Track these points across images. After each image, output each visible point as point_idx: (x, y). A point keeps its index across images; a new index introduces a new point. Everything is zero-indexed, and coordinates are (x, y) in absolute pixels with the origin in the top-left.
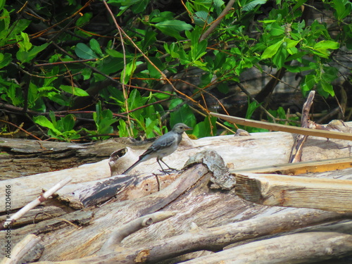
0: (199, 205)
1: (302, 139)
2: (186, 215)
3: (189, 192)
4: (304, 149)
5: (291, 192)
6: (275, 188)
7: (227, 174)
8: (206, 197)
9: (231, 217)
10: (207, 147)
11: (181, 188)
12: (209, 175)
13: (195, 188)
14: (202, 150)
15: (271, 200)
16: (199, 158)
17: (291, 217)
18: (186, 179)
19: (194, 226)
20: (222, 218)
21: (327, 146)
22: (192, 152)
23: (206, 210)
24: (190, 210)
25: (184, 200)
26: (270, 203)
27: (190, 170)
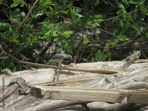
0: (16, 100)
1: (59, 71)
2: (10, 105)
3: (11, 95)
4: (59, 75)
5: (54, 93)
6: (47, 92)
7: (27, 87)
8: (18, 97)
9: (29, 105)
10: (19, 75)
11: (8, 94)
12: (20, 88)
13: (14, 93)
14: (16, 77)
15: (46, 97)
16: (15, 81)
17: (54, 104)
18: (10, 89)
19: (13, 109)
20: (25, 105)
21: (69, 74)
22: (12, 78)
23: (19, 103)
24: (12, 103)
25: (9, 99)
26: (45, 98)
27: (11, 86)
